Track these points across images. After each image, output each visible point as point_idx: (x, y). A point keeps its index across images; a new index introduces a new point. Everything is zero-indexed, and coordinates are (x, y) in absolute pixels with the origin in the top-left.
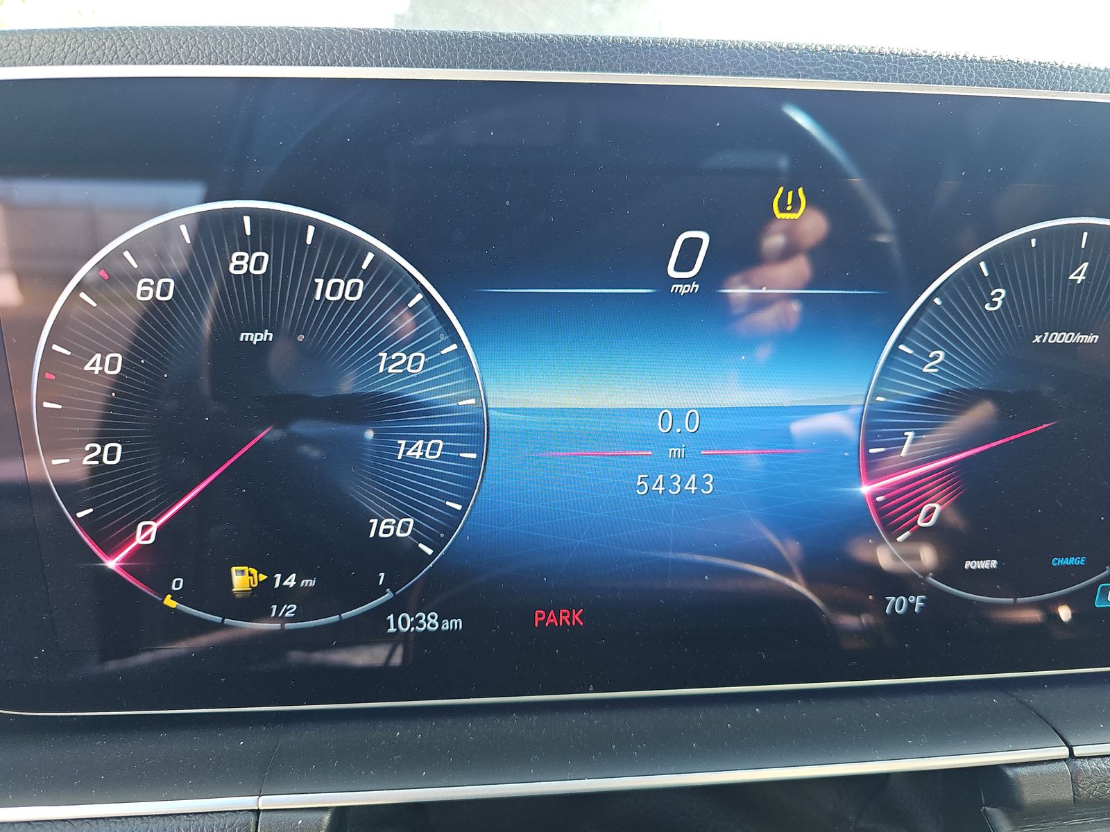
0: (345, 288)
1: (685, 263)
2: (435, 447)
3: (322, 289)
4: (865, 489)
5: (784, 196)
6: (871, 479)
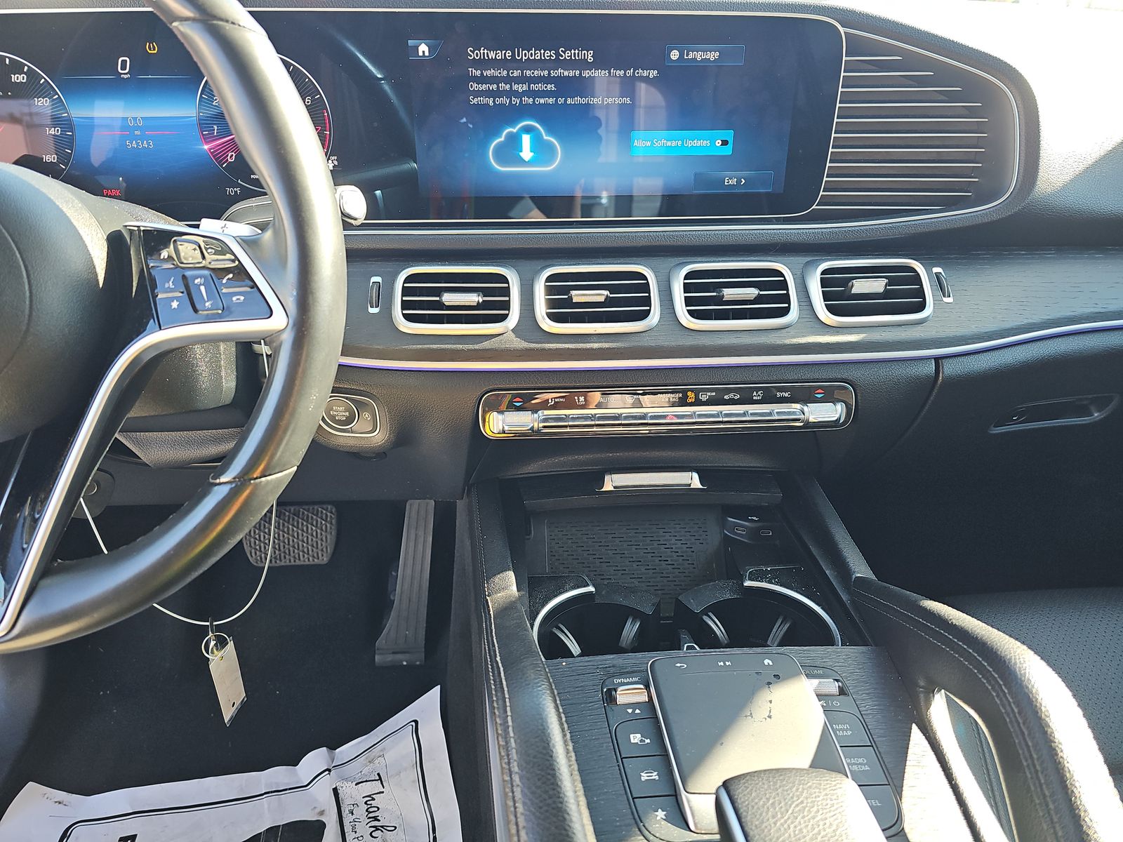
0: (20, 77)
1: (124, 68)
2: (58, 130)
3: (14, 78)
4: (206, 147)
5: (149, 46)
6: (207, 143)
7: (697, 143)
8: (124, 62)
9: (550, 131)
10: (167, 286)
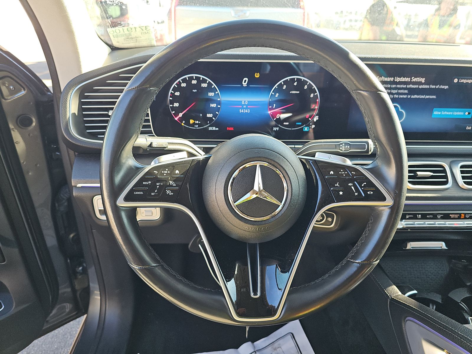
0: (205, 85)
1: (245, 82)
3: (202, 85)
4: (269, 112)
5: (256, 74)
7: (458, 113)
8: (245, 80)
9: (402, 108)
10: (336, 185)
